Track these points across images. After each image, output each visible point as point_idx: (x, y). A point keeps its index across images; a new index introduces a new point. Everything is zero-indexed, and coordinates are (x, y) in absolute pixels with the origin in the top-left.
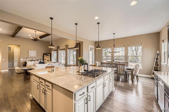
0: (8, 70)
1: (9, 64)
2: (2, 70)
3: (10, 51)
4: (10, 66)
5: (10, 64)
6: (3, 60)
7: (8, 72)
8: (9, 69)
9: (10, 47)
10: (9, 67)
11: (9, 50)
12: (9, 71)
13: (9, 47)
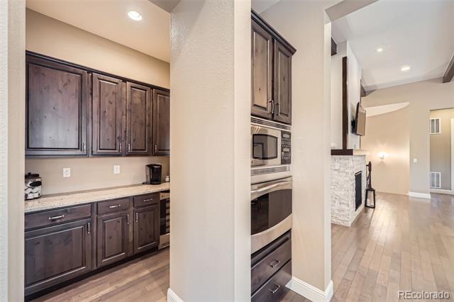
0: (429, 196)
1: (433, 174)
2: (411, 191)
3: (438, 132)
4: (438, 183)
5: (438, 176)
6: (415, 160)
7: (429, 202)
8: (434, 190)
9: (437, 120)
10: (433, 185)
11: (433, 132)
12: (432, 201)
13: (433, 120)
